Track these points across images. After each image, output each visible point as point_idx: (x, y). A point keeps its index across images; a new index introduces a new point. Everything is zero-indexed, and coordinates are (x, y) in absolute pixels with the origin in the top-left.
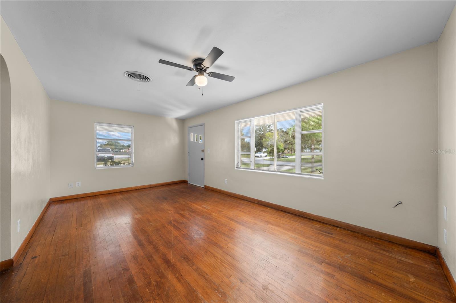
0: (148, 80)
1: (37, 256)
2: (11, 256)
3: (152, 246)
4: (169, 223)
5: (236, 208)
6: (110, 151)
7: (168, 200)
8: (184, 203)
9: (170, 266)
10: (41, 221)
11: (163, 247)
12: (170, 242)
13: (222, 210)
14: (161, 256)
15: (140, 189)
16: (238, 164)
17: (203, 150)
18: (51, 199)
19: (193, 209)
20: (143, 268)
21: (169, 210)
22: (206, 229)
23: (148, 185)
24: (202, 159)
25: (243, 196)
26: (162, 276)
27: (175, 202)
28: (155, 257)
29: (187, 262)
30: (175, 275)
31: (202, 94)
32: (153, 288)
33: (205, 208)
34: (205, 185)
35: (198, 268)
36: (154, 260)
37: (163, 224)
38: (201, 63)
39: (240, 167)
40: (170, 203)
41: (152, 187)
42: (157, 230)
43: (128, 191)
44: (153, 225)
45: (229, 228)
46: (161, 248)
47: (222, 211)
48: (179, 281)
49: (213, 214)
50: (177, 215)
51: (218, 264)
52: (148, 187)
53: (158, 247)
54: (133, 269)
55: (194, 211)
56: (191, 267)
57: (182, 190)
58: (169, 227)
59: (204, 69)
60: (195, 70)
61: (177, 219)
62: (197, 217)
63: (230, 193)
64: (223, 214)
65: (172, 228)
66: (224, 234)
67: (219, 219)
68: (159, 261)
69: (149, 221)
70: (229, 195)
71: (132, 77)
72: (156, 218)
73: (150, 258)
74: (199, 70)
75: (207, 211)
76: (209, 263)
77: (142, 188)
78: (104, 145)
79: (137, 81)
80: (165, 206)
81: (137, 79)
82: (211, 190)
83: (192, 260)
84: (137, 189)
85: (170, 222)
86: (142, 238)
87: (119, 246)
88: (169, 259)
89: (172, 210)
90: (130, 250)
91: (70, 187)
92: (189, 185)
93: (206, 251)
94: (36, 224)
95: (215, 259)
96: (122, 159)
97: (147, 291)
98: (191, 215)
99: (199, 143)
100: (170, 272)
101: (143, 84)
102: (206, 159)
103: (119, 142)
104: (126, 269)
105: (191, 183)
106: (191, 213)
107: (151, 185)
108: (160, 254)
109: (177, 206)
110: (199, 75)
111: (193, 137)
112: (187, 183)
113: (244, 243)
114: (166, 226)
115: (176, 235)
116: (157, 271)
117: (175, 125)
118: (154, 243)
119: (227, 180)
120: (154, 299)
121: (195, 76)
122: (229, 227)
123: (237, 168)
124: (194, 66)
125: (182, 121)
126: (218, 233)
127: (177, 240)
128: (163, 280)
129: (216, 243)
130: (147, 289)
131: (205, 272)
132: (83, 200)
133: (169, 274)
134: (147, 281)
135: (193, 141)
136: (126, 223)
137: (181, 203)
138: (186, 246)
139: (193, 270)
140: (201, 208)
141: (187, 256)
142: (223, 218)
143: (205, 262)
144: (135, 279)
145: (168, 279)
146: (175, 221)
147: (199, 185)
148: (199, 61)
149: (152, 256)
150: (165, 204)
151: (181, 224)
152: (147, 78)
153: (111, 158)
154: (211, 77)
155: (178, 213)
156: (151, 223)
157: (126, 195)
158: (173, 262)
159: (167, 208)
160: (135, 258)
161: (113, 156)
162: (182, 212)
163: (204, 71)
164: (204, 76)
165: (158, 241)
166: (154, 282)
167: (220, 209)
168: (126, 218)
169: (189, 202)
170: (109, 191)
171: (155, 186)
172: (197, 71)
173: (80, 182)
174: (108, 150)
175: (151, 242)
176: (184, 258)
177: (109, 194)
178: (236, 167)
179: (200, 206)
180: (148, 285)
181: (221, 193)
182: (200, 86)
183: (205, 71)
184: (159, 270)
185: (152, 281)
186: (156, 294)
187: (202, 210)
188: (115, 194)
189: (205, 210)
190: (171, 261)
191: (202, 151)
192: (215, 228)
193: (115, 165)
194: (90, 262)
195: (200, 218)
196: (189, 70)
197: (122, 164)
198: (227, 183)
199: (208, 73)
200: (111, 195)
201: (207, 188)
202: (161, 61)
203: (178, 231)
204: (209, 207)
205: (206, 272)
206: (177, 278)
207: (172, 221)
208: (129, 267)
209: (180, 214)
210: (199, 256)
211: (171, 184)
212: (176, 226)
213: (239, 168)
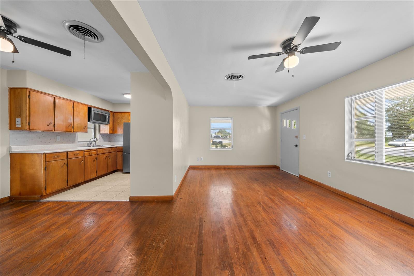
0: (242, 77)
1: (182, 198)
2: (173, 194)
3: (243, 219)
4: (258, 204)
5: (345, 211)
6: (220, 137)
7: (259, 182)
8: (274, 188)
9: (256, 243)
10: (185, 177)
11: (251, 223)
12: (258, 222)
13: (322, 208)
14: (249, 230)
15: (238, 168)
16: (350, 155)
17: (298, 136)
18: (190, 166)
19: (283, 197)
20: (234, 234)
21: (260, 192)
22: (297, 223)
23: (244, 166)
24: (296, 146)
25: (358, 198)
26: (248, 249)
27: (266, 186)
28: (244, 229)
29: (273, 248)
30: (260, 255)
31: (293, 76)
32: (240, 255)
33: (298, 199)
34: (299, 175)
35: (284, 260)
36: (243, 231)
37: (253, 203)
38: (291, 43)
39: (353, 158)
40: (261, 185)
41: (247, 168)
42: (248, 206)
43: (229, 168)
44: (245, 200)
45: (331, 233)
46: (250, 223)
47: (322, 210)
48: (263, 263)
49: (309, 209)
50: (266, 198)
51: (310, 269)
52: (243, 167)
53: (247, 221)
54: (228, 232)
55: (284, 199)
56: (277, 255)
57: (273, 175)
58: (258, 207)
59: (294, 49)
60: (283, 53)
61: (266, 202)
62: (288, 206)
63: (336, 190)
64: (322, 212)
65: (261, 209)
66: (322, 237)
67: (316, 217)
68: (247, 235)
69: (242, 197)
70: (333, 192)
71: (230, 79)
72: (248, 195)
73: (240, 228)
74: (289, 51)
75: (300, 203)
76: (298, 262)
77: (239, 167)
78: (218, 133)
79: (233, 81)
80: (256, 186)
81: (233, 79)
82: (308, 181)
83: (278, 249)
84: (236, 167)
85: (260, 203)
86: (236, 209)
87: (220, 209)
88: (255, 237)
89: (262, 192)
90: (226, 215)
91: (198, 160)
92: (281, 171)
93: (296, 248)
94: (183, 179)
95: (307, 261)
96: (228, 144)
97: (235, 255)
98: (280, 202)
99: (293, 128)
100: (256, 249)
101: (238, 82)
102: (301, 146)
103: (226, 130)
104: (223, 229)
105: (282, 170)
106: (281, 200)
107: (245, 166)
108: (249, 229)
109: (268, 189)
110: (288, 56)
111: (285, 123)
112: (280, 169)
113: (356, 264)
114: (256, 205)
115: (264, 217)
116: (245, 242)
117: (267, 113)
118: (244, 217)
119: (330, 172)
120: (240, 265)
121: (284, 60)
122: (330, 231)
123: (347, 159)
124: (282, 49)
125: (274, 108)
126: (313, 233)
127: (265, 222)
128: (249, 253)
129: (310, 244)
130: (236, 253)
131: (292, 269)
132: (204, 170)
133: (254, 251)
134: (236, 246)
135: (286, 127)
136: (226, 193)
137: (271, 187)
138: (273, 231)
139: (278, 259)
140: (293, 198)
141: (273, 241)
142: (323, 218)
143: (293, 259)
144: (228, 240)
145: (253, 255)
146: (264, 203)
147: (293, 173)
148: (289, 41)
149: (241, 227)
150: (256, 185)
151: (270, 208)
152: (241, 76)
153: (220, 142)
154: (305, 53)
155: (267, 196)
156: (244, 198)
157: (228, 171)
158: (259, 241)
159: (258, 189)
160: (229, 222)
161: (222, 140)
162: (272, 197)
163: (294, 50)
164: (295, 55)
165: (248, 216)
166: (241, 250)
167: (318, 206)
168: (226, 189)
169: (279, 188)
170: (218, 166)
171: (249, 167)
172: (287, 54)
173: (202, 158)
174: (219, 137)
175: (242, 215)
176: (270, 243)
177: (218, 168)
178: (346, 157)
179: (292, 196)
180: (237, 250)
181: (321, 187)
182: (289, 68)
183: (296, 50)
184: (246, 242)
185: (240, 248)
186: (242, 262)
187: (294, 201)
188: (221, 169)
189: (298, 201)
190: (257, 239)
191: (296, 137)
192: (310, 226)
193: (222, 148)
194: (203, 213)
195: (291, 209)
196: (277, 56)
197: (227, 147)
198: (330, 176)
199: (300, 51)
200: (218, 169)
201: (301, 178)
202: (251, 58)
203: (266, 213)
204: (304, 200)
205: (294, 270)
206: (261, 258)
207: (261, 202)
208: (224, 228)
209: (270, 198)
210: (286, 248)
211: (263, 168)
212: (265, 208)
213: (351, 159)
